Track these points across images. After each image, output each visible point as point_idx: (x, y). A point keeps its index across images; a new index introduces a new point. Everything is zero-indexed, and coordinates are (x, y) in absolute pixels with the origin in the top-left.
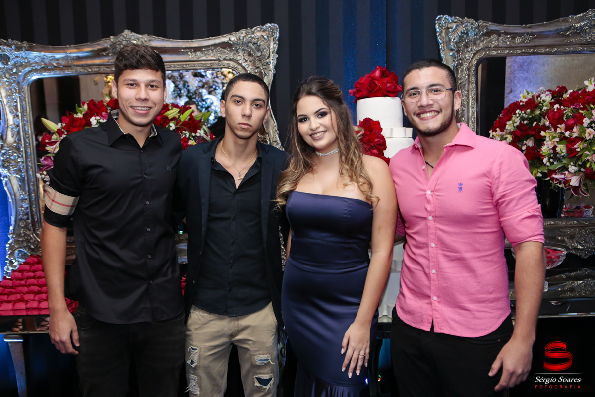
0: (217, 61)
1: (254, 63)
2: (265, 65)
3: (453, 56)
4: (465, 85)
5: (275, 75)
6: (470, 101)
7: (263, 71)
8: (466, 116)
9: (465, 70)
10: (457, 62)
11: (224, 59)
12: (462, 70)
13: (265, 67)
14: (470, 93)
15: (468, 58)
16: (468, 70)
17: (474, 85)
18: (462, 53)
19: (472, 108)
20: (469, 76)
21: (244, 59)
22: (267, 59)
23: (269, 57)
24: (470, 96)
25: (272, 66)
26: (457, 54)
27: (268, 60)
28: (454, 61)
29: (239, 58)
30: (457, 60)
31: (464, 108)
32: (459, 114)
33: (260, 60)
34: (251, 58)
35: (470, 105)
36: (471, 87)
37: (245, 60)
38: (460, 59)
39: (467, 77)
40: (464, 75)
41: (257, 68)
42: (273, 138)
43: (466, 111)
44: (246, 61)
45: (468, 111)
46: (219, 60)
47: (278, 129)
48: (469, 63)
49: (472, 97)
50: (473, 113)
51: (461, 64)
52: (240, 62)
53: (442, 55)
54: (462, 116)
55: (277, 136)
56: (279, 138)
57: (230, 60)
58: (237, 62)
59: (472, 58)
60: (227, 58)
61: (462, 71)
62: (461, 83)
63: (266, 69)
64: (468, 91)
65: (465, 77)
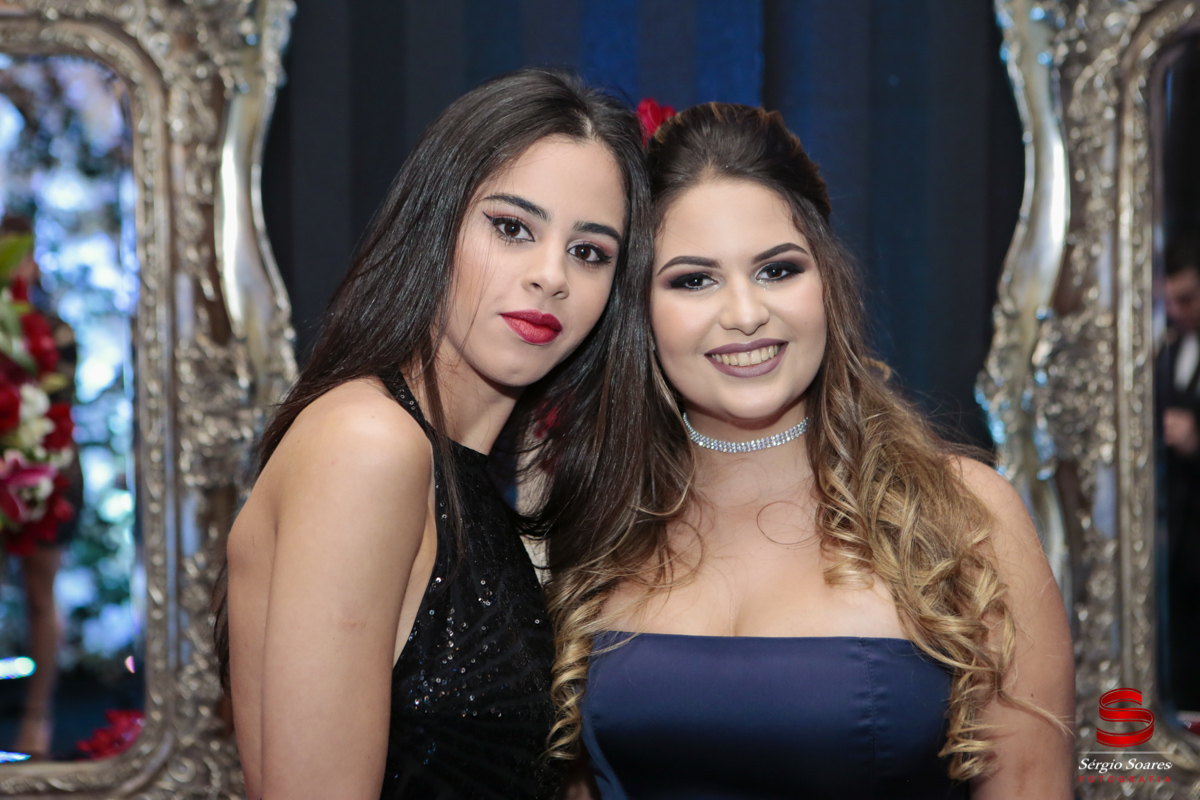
0: (32, 26)
1: (188, 40)
2: (233, 48)
3: (1049, 21)
4: (1099, 150)
5: (283, 95)
6: (1126, 218)
7: (226, 75)
8: (1105, 280)
9: (1106, 86)
10: (1063, 50)
11: (65, 16)
12: (1091, 81)
13: (233, 56)
14: (1126, 182)
15: (1115, 31)
16: (1119, 82)
17: (1142, 150)
18: (1091, 11)
19: (1136, 248)
20: (1119, 109)
21: (149, 18)
22: (239, 21)
23: (253, 12)
24: (1125, 199)
25: (271, 57)
26: (1068, 16)
27: (247, 27)
28: (1053, 44)
29: (124, 12)
30: (1070, 43)
31: (1096, 250)
32: (1072, 275)
33: (214, 26)
34: (177, 17)
35: (1125, 232)
36: (1129, 156)
37: (148, 24)
38: (1082, 36)
39: (1110, 114)
40: (1097, 106)
41: (204, 58)
42: (269, 360)
43: (1104, 263)
44: (158, 27)
45: (1116, 263)
46: (39, 17)
47: (295, 320)
48: (1122, 54)
49: (1133, 203)
50: (1137, 271)
51: (1086, 59)
52: (134, 29)
53: (1004, 17)
54: (1090, 281)
55: (287, 353)
56: (299, 358)
57: (90, 18)
58: (117, 28)
59: (1135, 34)
60: (78, 11)
61: (1090, 89)
62: (1081, 142)
63: (237, 63)
64: (1116, 175)
65: (1100, 115)
